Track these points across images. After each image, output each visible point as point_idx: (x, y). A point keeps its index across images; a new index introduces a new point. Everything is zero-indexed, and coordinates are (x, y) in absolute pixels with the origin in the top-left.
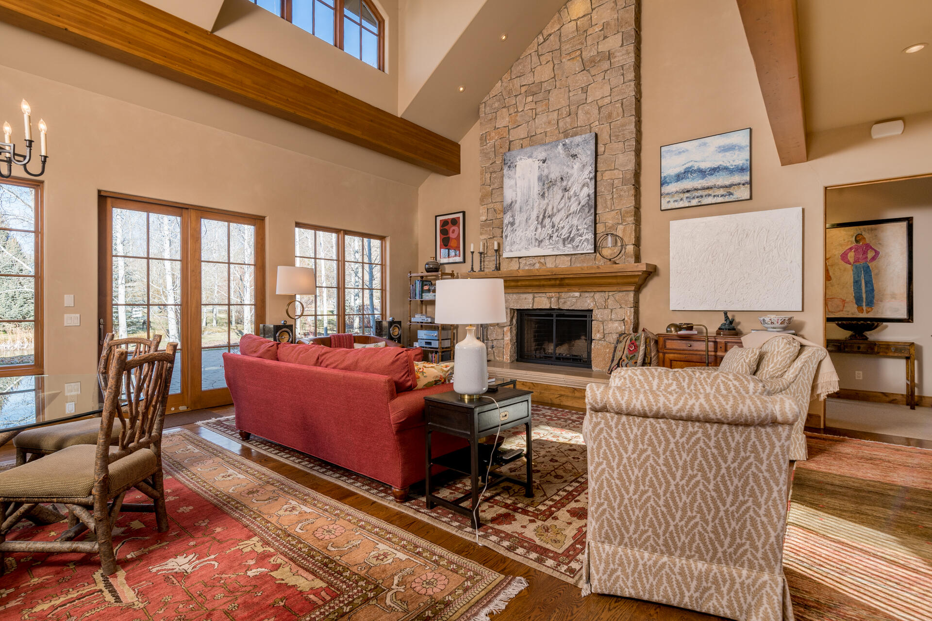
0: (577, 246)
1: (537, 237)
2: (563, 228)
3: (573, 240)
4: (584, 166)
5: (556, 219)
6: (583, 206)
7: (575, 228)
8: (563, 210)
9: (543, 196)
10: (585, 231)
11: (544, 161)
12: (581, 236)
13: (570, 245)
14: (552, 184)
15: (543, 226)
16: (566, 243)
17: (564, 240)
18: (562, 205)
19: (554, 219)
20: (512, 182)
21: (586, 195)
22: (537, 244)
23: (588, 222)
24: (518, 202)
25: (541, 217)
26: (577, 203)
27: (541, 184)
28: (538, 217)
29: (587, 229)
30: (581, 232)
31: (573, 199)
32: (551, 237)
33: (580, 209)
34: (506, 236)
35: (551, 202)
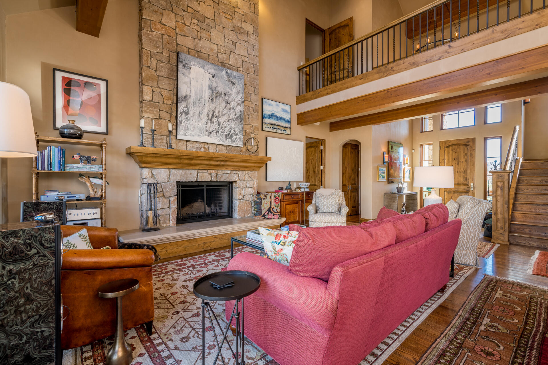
0: (234, 141)
1: (207, 128)
2: (226, 127)
3: (231, 137)
4: (238, 92)
5: (221, 120)
6: (238, 117)
7: (233, 129)
8: (226, 115)
9: (212, 100)
10: (239, 133)
11: (213, 76)
12: (236, 135)
13: (230, 140)
14: (219, 95)
15: (212, 123)
16: (228, 137)
17: (226, 136)
18: (225, 112)
19: (220, 119)
20: (187, 80)
21: (239, 111)
22: (207, 134)
23: (240, 128)
24: (192, 98)
25: (211, 115)
26: (234, 114)
27: (211, 91)
28: (208, 114)
29: (240, 132)
30: (236, 132)
31: (232, 111)
32: (217, 131)
33: (236, 118)
34: (181, 122)
35: (218, 107)
